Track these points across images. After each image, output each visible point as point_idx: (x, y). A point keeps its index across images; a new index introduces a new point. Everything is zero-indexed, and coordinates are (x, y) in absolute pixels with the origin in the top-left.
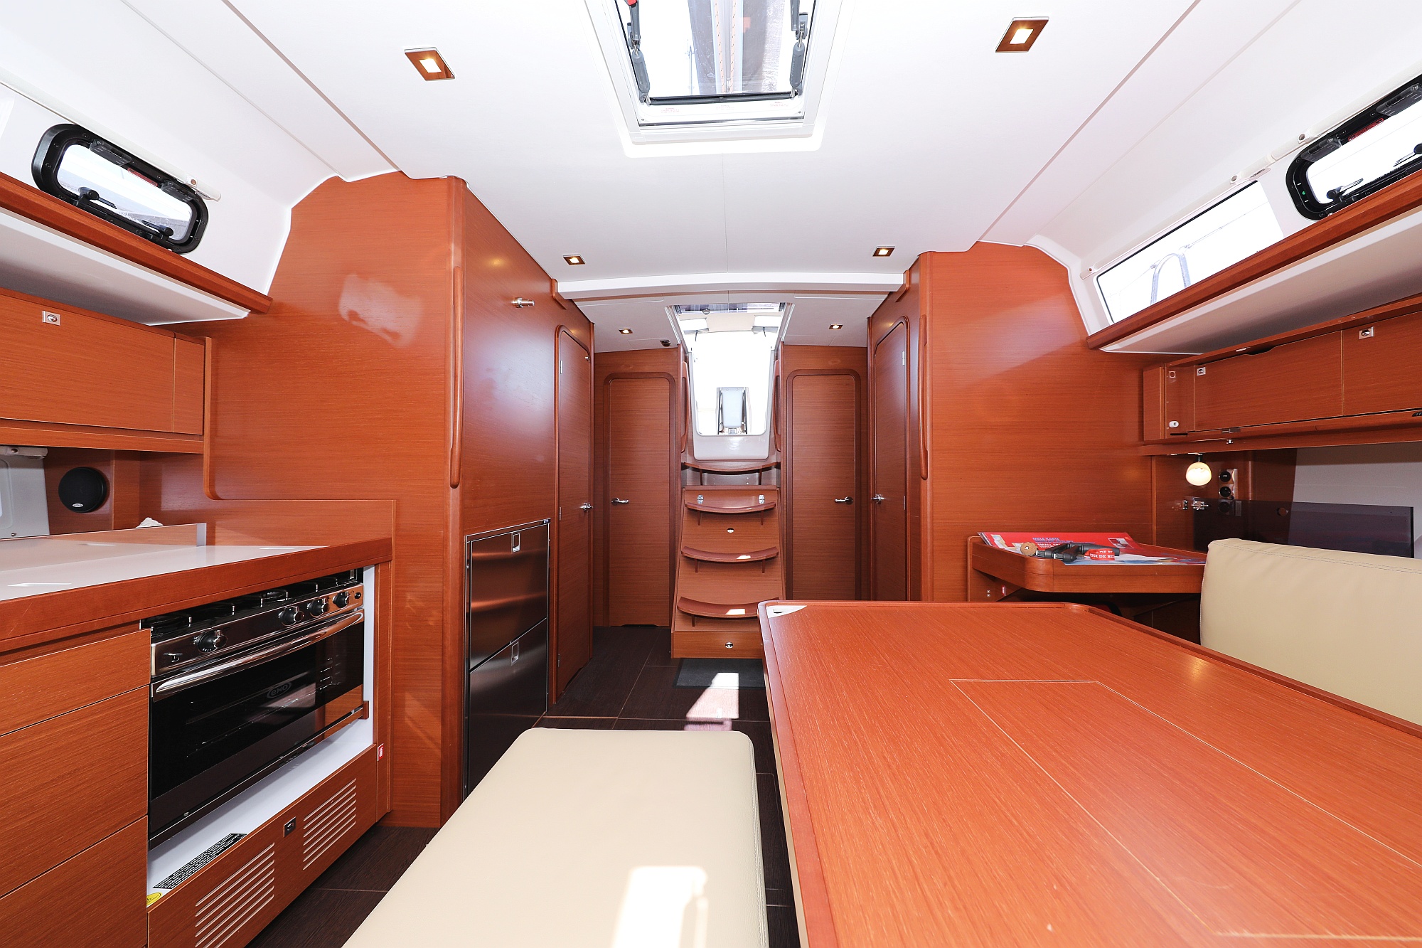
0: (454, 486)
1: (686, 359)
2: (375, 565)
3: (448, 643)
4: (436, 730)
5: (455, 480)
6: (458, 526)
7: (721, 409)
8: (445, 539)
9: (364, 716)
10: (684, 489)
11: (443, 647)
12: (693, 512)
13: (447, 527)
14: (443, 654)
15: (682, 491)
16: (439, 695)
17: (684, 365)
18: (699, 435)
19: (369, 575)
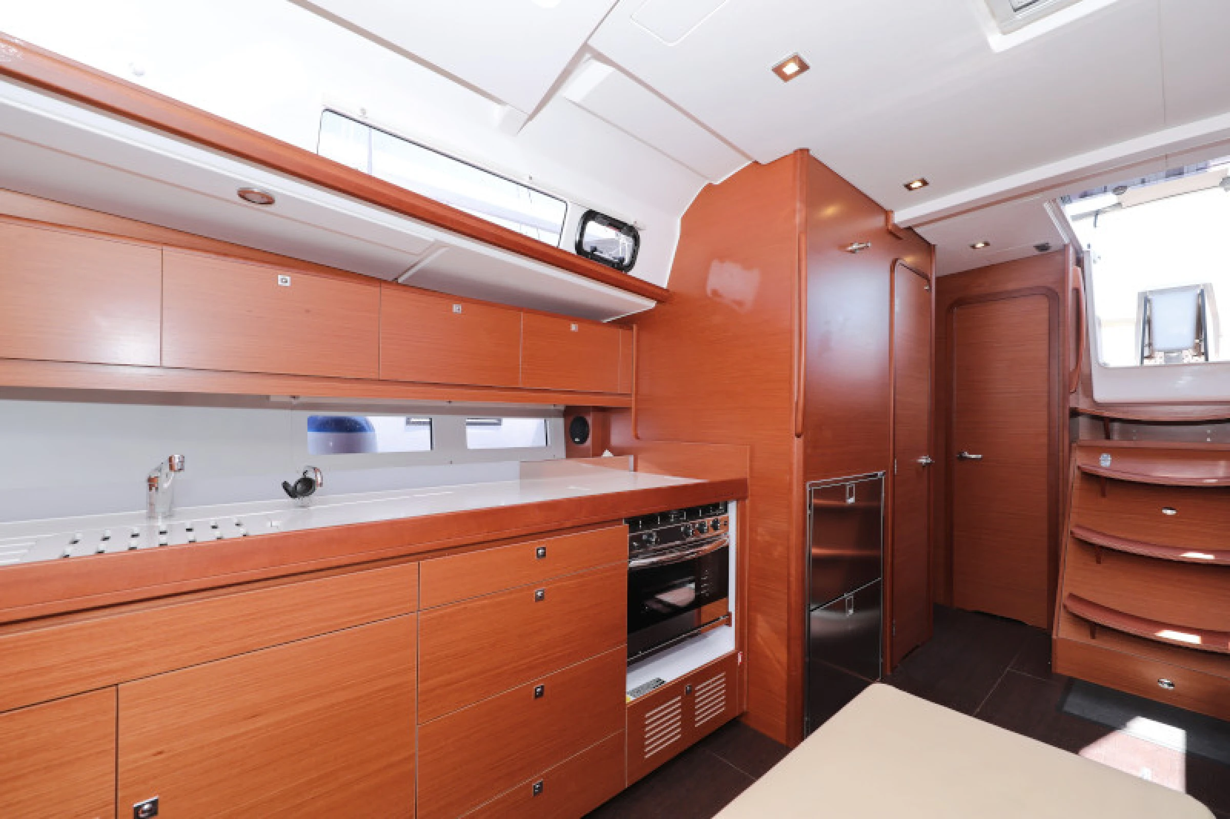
0: (798, 436)
1: (1079, 262)
2: (737, 500)
3: (793, 579)
4: (782, 655)
5: (800, 430)
6: (801, 473)
7: (1148, 322)
8: (791, 484)
9: (729, 624)
10: (1074, 445)
11: (789, 581)
12: (1091, 478)
13: (791, 473)
14: (789, 588)
15: (1070, 446)
16: (785, 625)
17: (1075, 271)
18: (1104, 367)
19: (732, 507)
